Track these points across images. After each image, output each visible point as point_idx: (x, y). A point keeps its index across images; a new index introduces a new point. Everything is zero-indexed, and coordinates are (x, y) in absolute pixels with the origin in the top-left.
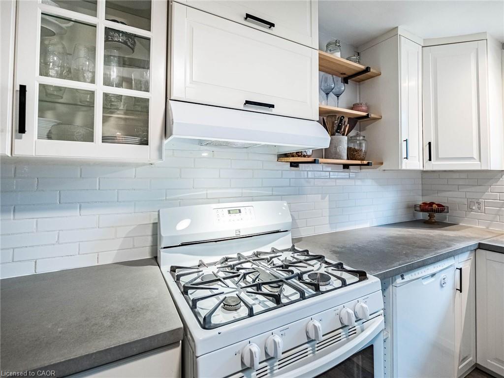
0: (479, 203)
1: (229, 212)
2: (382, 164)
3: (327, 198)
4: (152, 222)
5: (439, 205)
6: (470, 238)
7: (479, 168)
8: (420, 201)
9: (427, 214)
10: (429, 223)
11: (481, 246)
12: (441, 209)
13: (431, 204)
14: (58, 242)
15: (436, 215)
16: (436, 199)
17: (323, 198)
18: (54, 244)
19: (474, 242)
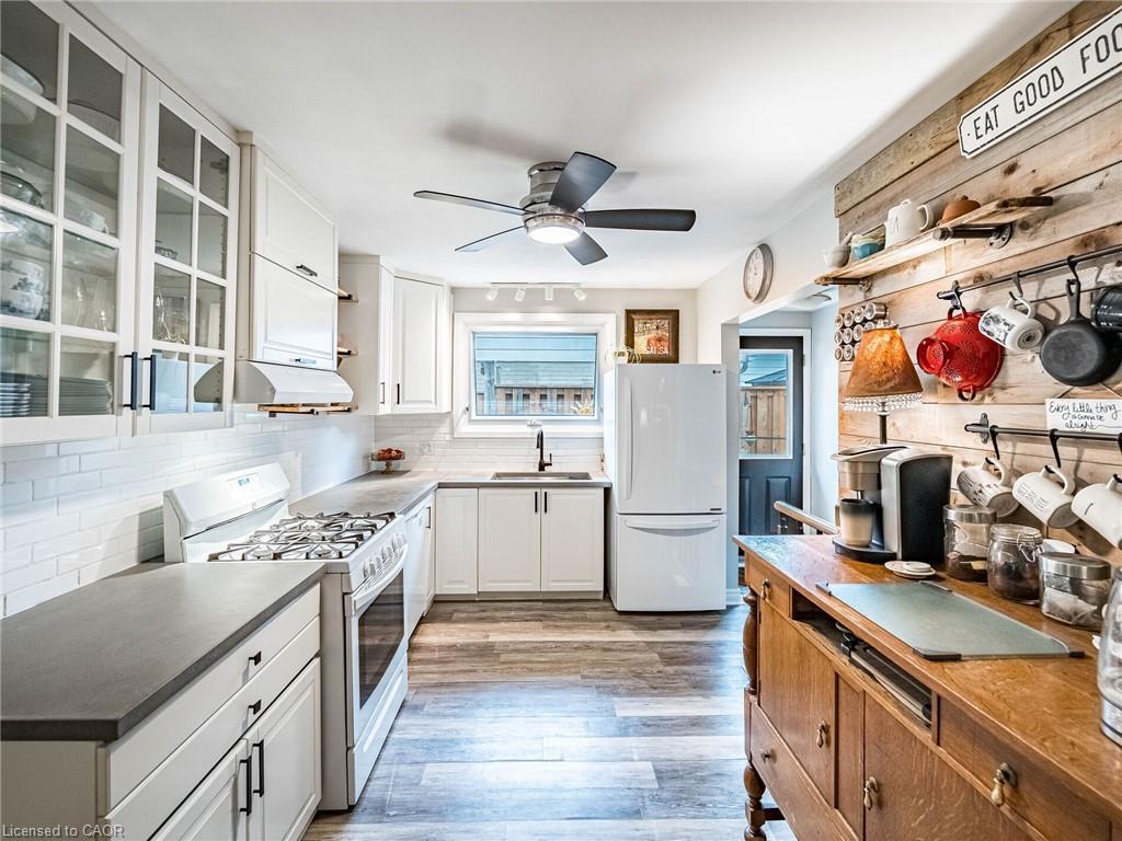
0: (429, 445)
1: (240, 483)
2: (357, 408)
3: (300, 455)
4: (138, 512)
5: (398, 451)
6: (429, 481)
7: (434, 411)
8: (375, 449)
9: (384, 463)
10: (387, 473)
11: (441, 486)
12: (400, 455)
13: (390, 451)
14: (32, 562)
15: (394, 462)
16: (394, 445)
17: (297, 455)
18: (27, 566)
19: (435, 483)
